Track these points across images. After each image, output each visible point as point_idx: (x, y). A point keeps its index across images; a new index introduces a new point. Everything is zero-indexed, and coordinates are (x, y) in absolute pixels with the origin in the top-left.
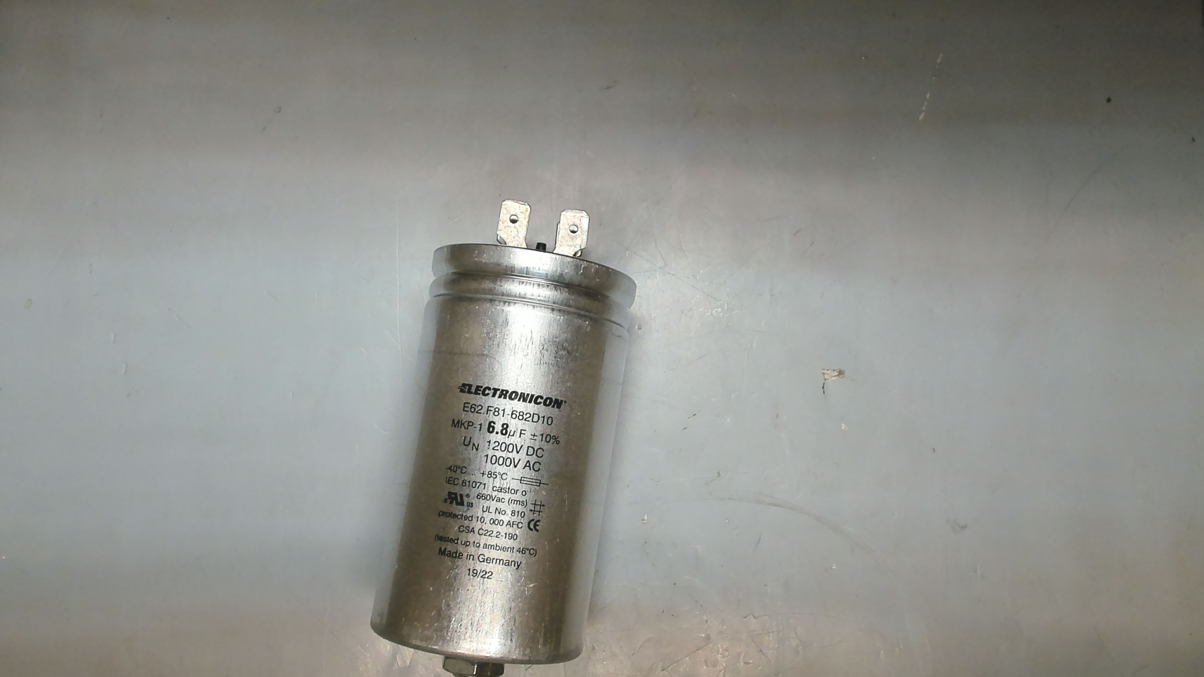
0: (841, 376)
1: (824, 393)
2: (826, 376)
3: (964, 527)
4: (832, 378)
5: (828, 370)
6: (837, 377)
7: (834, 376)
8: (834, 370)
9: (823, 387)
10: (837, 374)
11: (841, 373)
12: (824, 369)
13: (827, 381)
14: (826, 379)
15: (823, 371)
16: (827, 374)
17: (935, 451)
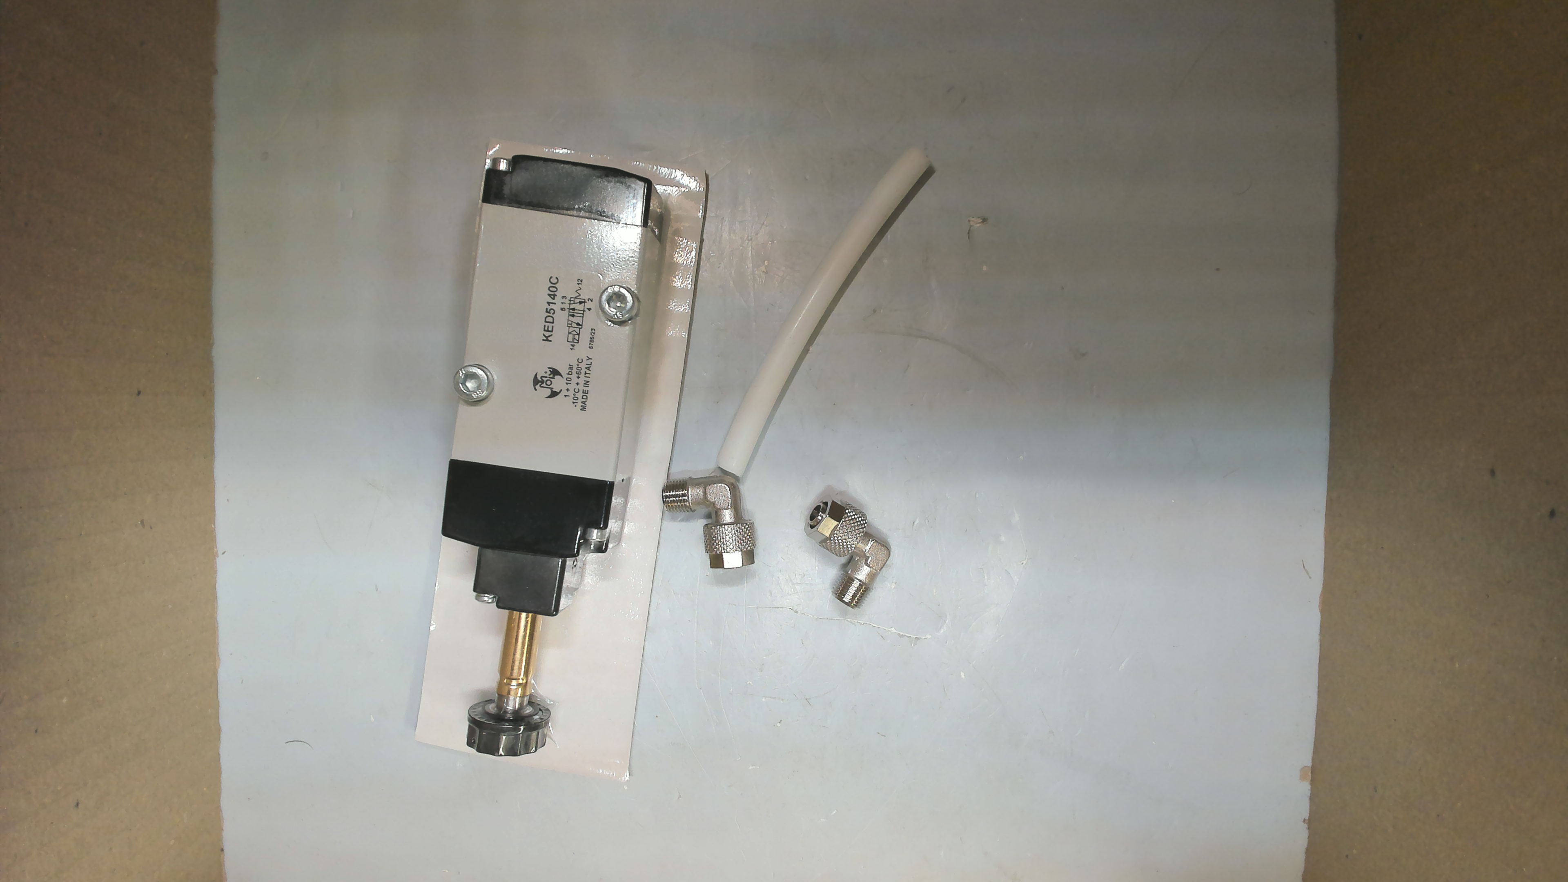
0: (985, 223)
1: (969, 238)
2: (972, 223)
3: (1083, 355)
4: (976, 224)
5: (973, 217)
6: (980, 224)
7: (979, 223)
8: (979, 218)
9: (968, 233)
10: (981, 221)
11: (984, 220)
12: (969, 217)
13: (971, 228)
14: (971, 226)
15: (969, 219)
16: (973, 221)
17: (1063, 289)
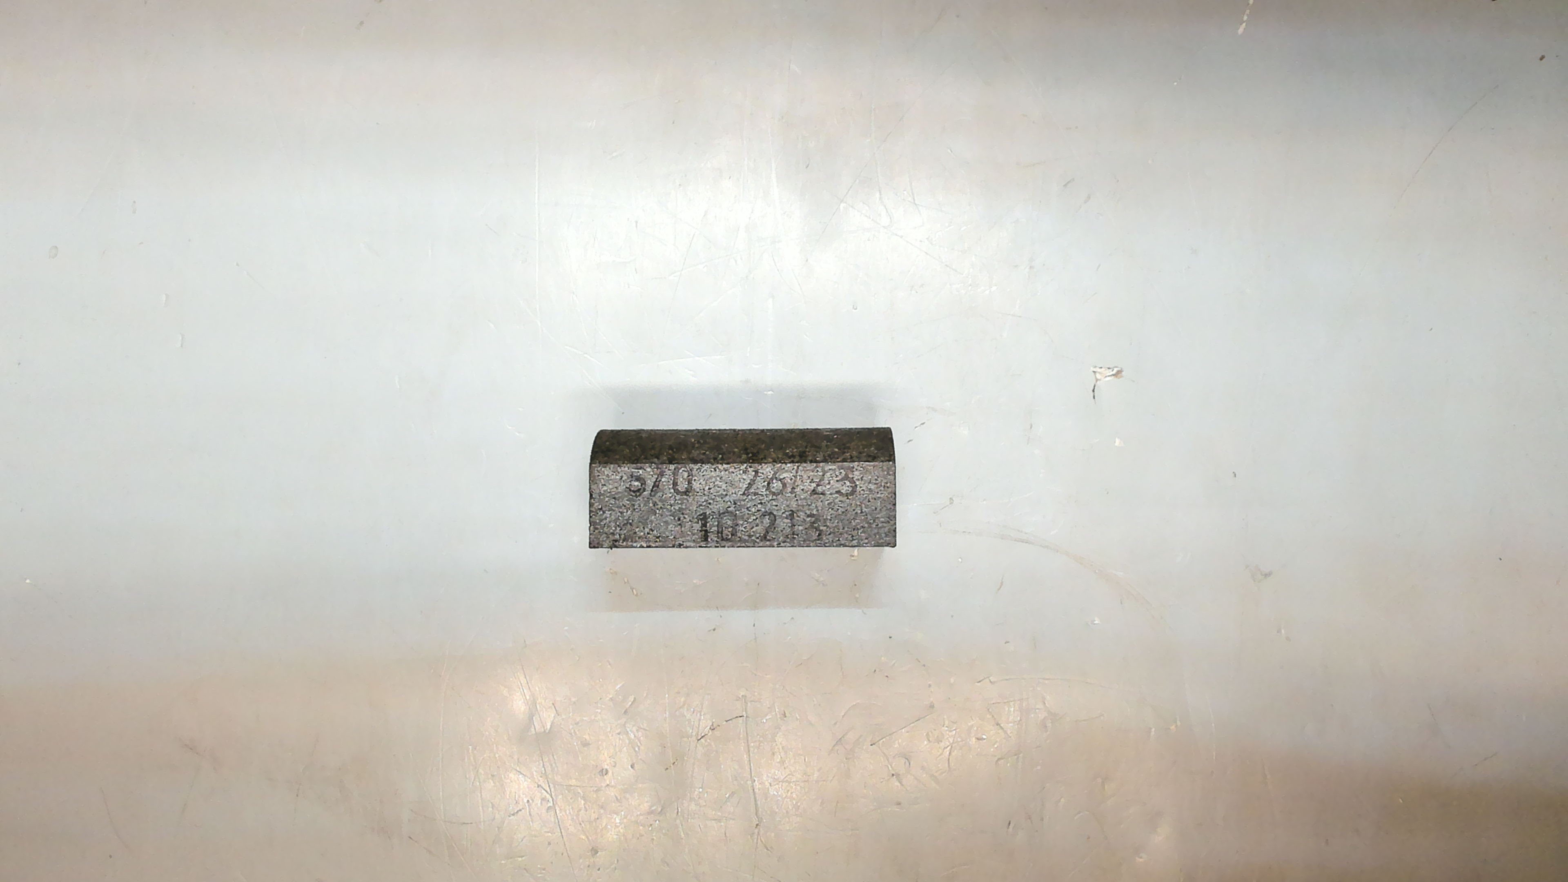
0: (1119, 376)
1: (1094, 398)
2: (1098, 376)
3: (1267, 575)
4: (1105, 380)
5: (1101, 368)
6: (1113, 377)
7: (1109, 376)
8: (1109, 368)
9: (1093, 391)
10: (1113, 373)
11: (1118, 372)
12: (1096, 367)
14: (1097, 380)
15: (1095, 370)
16: (1099, 373)
17: (1235, 476)
